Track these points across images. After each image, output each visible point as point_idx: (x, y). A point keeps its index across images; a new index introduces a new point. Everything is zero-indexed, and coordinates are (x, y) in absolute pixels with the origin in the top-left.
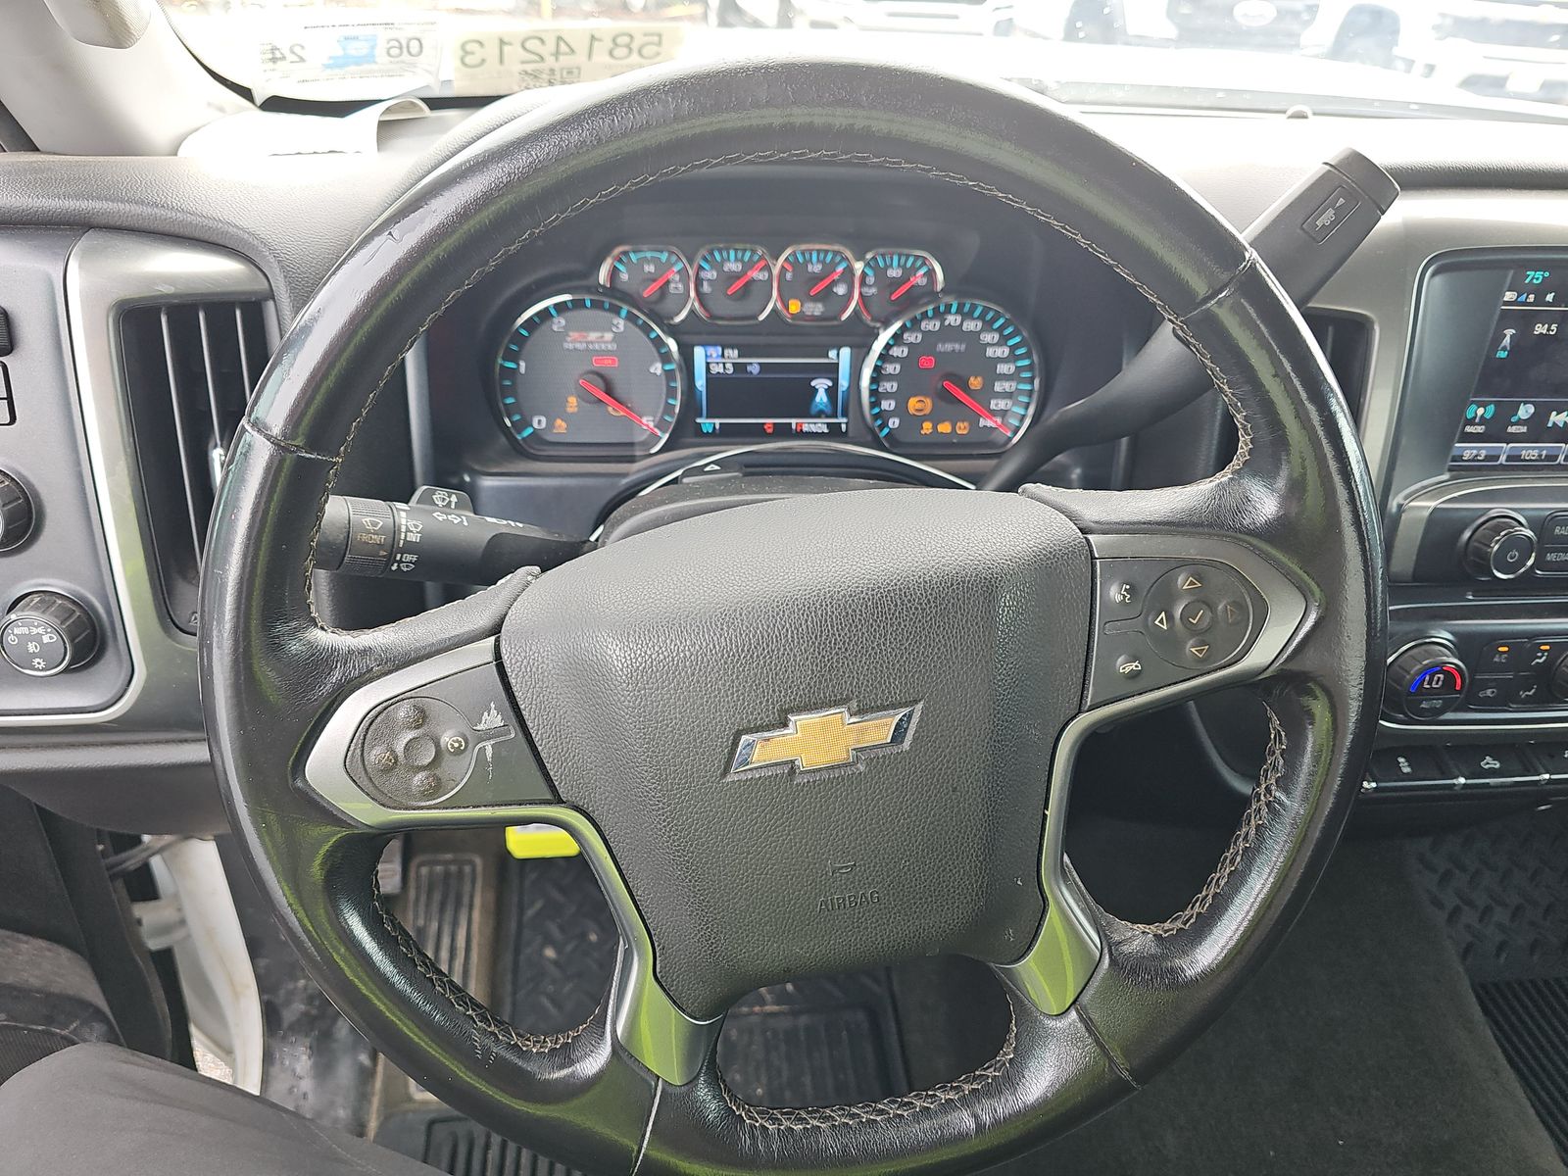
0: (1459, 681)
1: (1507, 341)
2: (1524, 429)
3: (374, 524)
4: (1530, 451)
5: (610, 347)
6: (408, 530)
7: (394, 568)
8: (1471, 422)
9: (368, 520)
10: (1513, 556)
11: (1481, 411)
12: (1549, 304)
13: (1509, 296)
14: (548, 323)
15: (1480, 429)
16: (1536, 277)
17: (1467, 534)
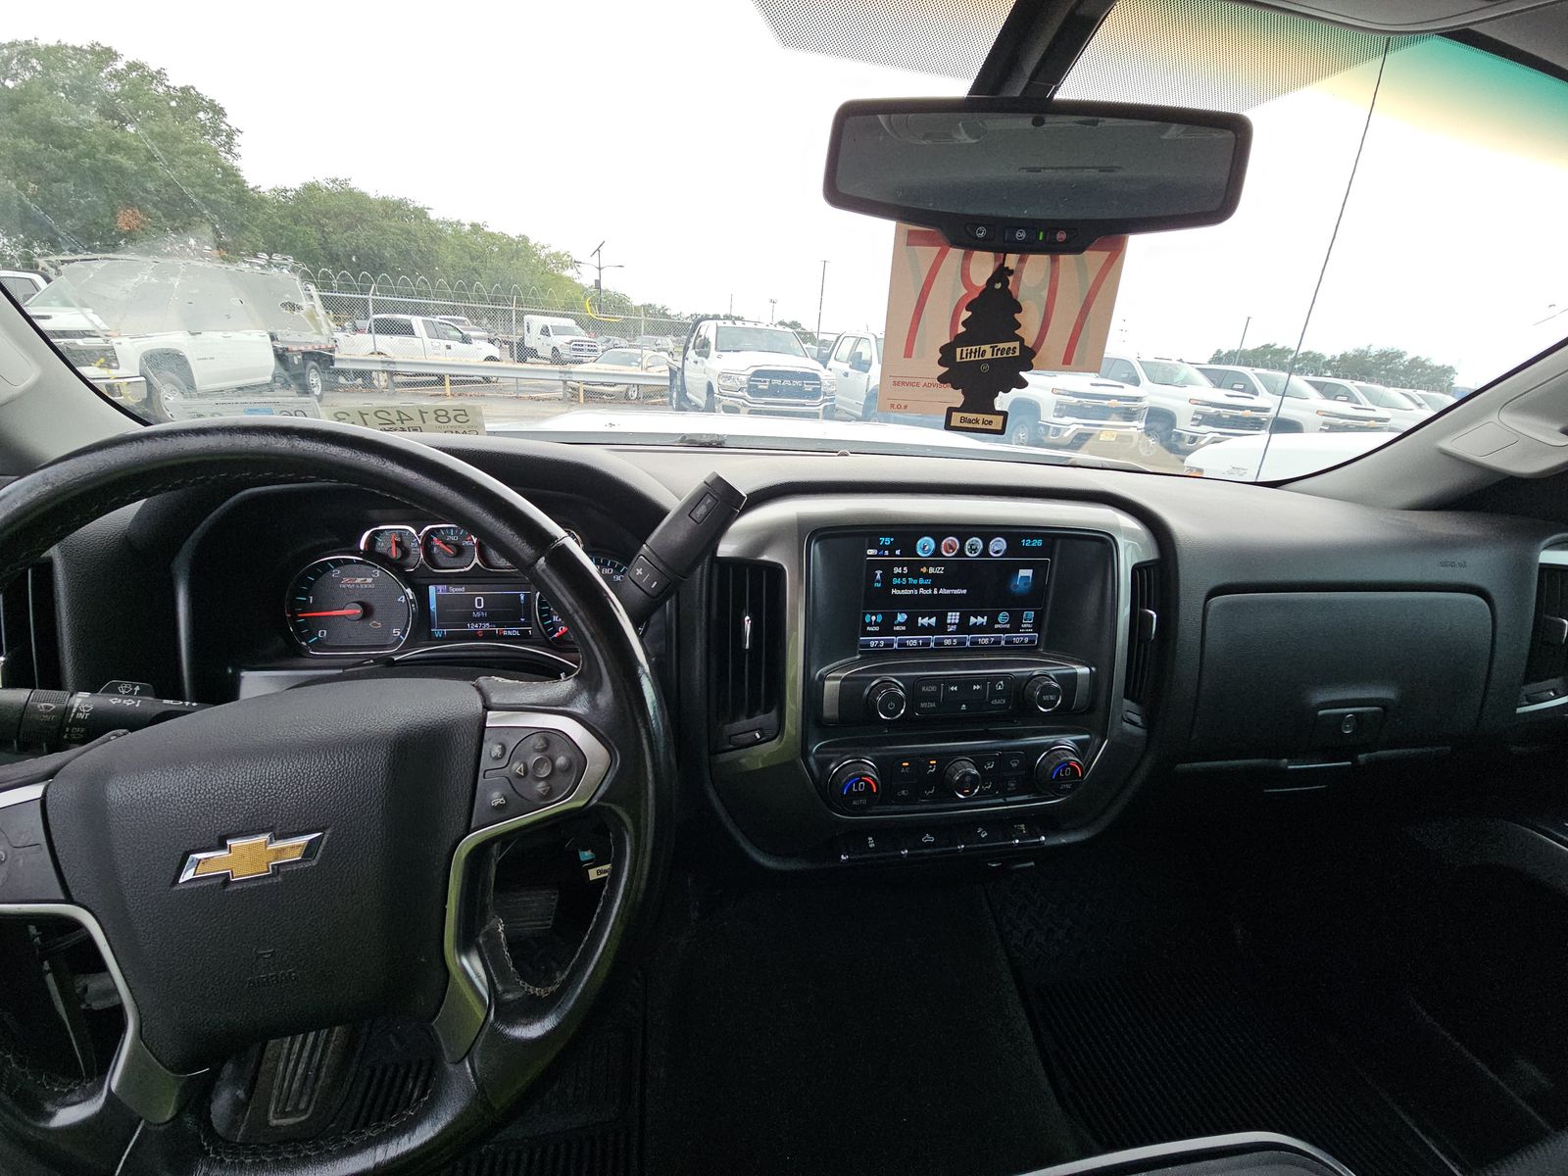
0: (874, 786)
1: (878, 577)
2: (904, 628)
3: (47, 708)
4: (912, 641)
5: (370, 586)
6: (78, 711)
7: (65, 737)
8: (870, 625)
9: (43, 705)
10: (891, 706)
11: (874, 618)
12: (898, 556)
13: (871, 552)
14: (329, 573)
15: (877, 629)
16: (887, 541)
17: (867, 692)
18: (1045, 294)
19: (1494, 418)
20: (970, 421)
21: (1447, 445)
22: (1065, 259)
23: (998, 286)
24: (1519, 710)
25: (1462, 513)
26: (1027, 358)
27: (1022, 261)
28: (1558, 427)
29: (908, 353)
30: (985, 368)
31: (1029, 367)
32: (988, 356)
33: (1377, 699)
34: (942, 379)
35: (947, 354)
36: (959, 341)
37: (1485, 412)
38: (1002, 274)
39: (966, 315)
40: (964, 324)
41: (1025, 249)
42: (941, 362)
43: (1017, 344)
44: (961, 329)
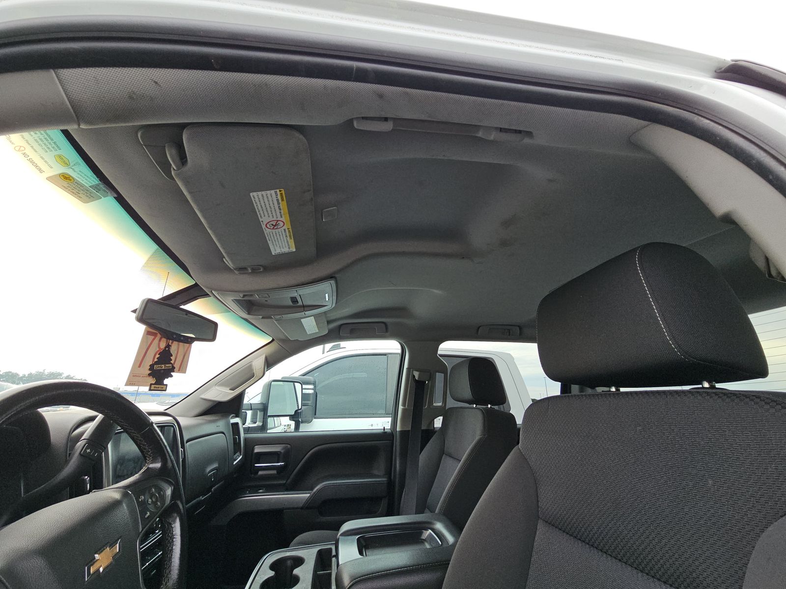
18: (176, 352)
19: (214, 388)
20: (157, 388)
21: (203, 396)
22: (181, 344)
23: (167, 349)
24: (234, 463)
25: (213, 415)
26: (173, 369)
27: (172, 343)
28: (228, 389)
29: (140, 366)
30: (162, 371)
31: (174, 372)
32: (163, 368)
33: (214, 468)
34: (149, 375)
35: (152, 366)
36: (156, 363)
37: (211, 387)
38: (168, 346)
39: (158, 356)
40: (157, 358)
41: (174, 340)
42: (150, 370)
43: (171, 365)
44: (156, 360)
